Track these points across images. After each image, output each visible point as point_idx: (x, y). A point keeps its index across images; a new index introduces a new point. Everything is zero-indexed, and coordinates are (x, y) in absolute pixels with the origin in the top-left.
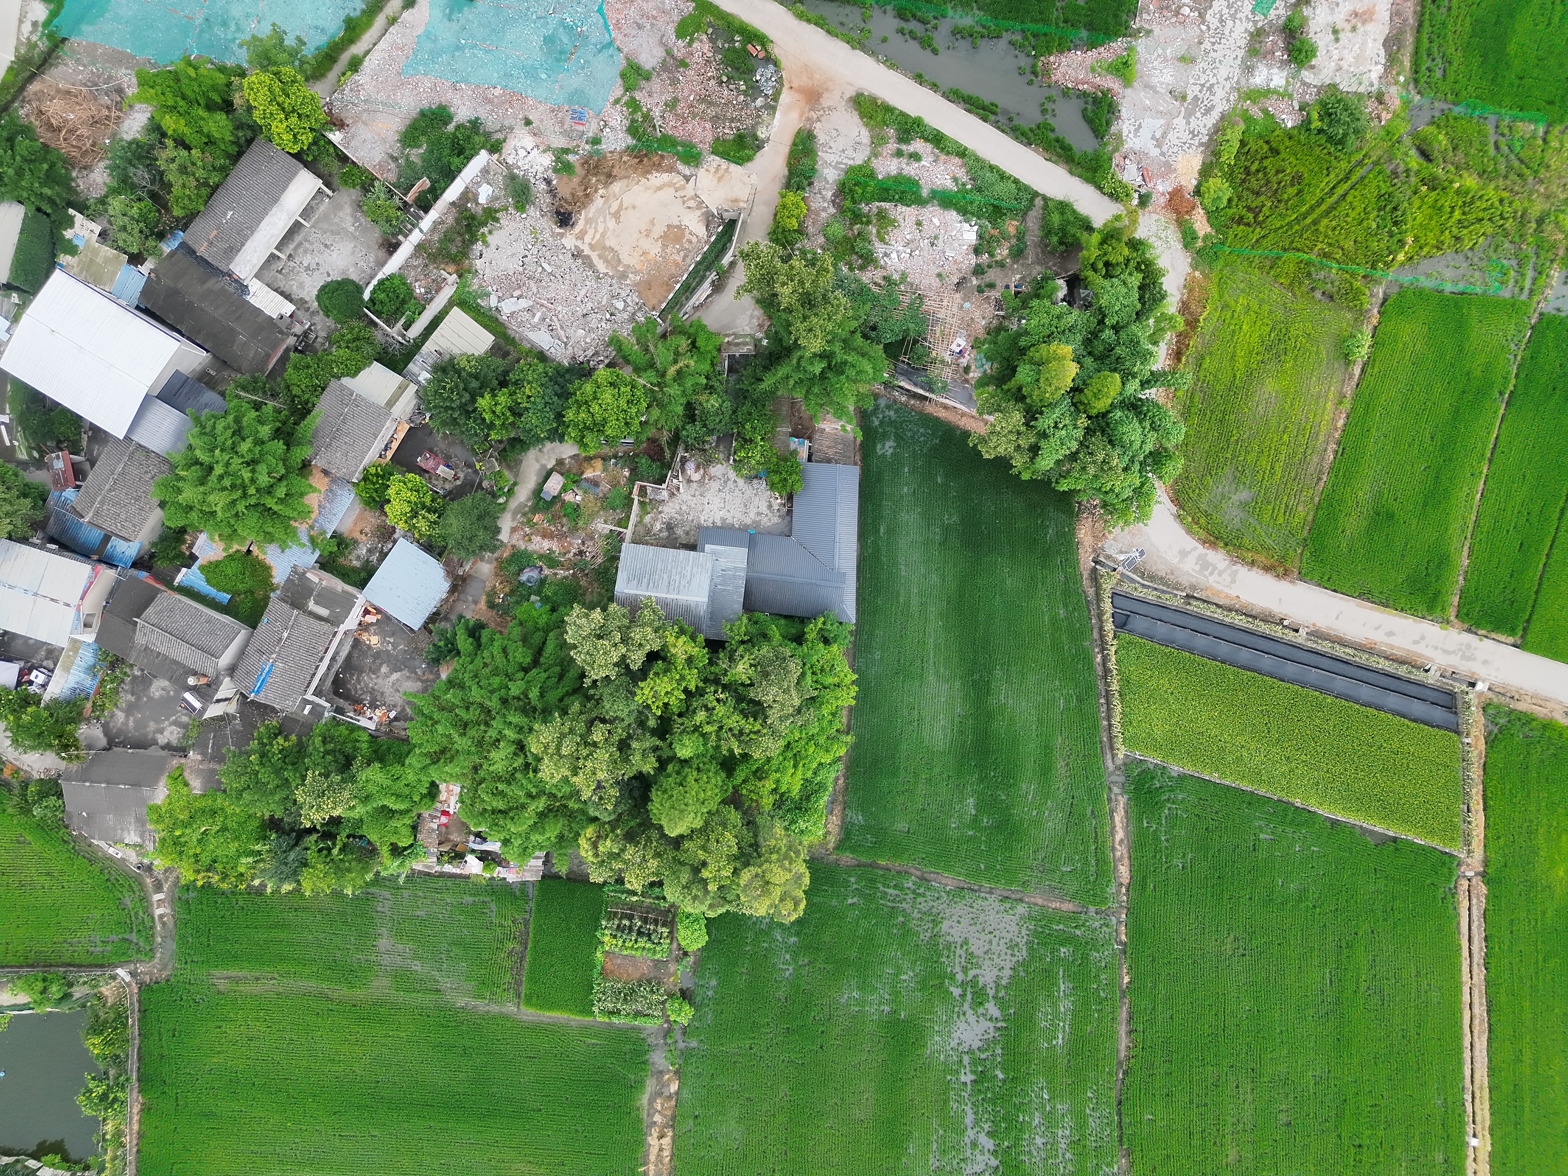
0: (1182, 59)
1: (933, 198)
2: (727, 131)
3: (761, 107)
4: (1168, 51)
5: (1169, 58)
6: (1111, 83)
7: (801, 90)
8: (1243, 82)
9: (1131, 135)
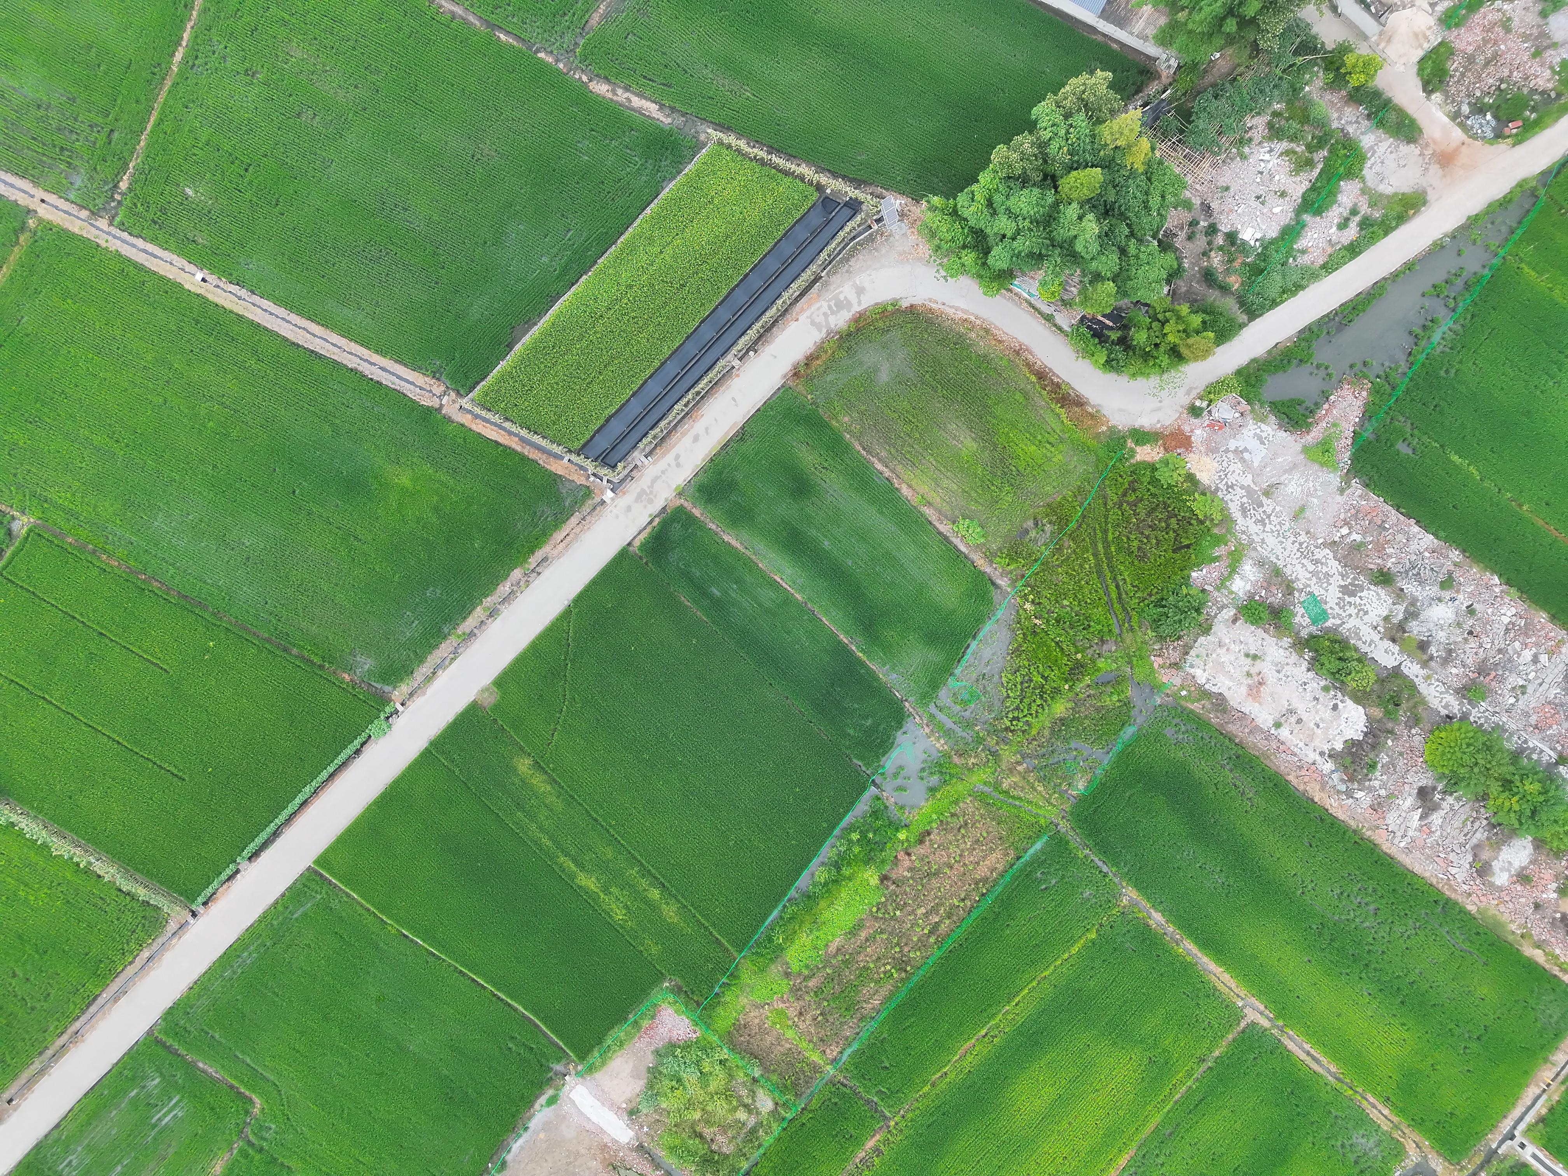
0: (1302, 509)
1: (1298, 223)
2: (1455, 65)
3: (1460, 108)
4: (1315, 501)
5: (1310, 499)
6: (1315, 434)
7: (1457, 150)
8: (1253, 554)
9: (1258, 431)
